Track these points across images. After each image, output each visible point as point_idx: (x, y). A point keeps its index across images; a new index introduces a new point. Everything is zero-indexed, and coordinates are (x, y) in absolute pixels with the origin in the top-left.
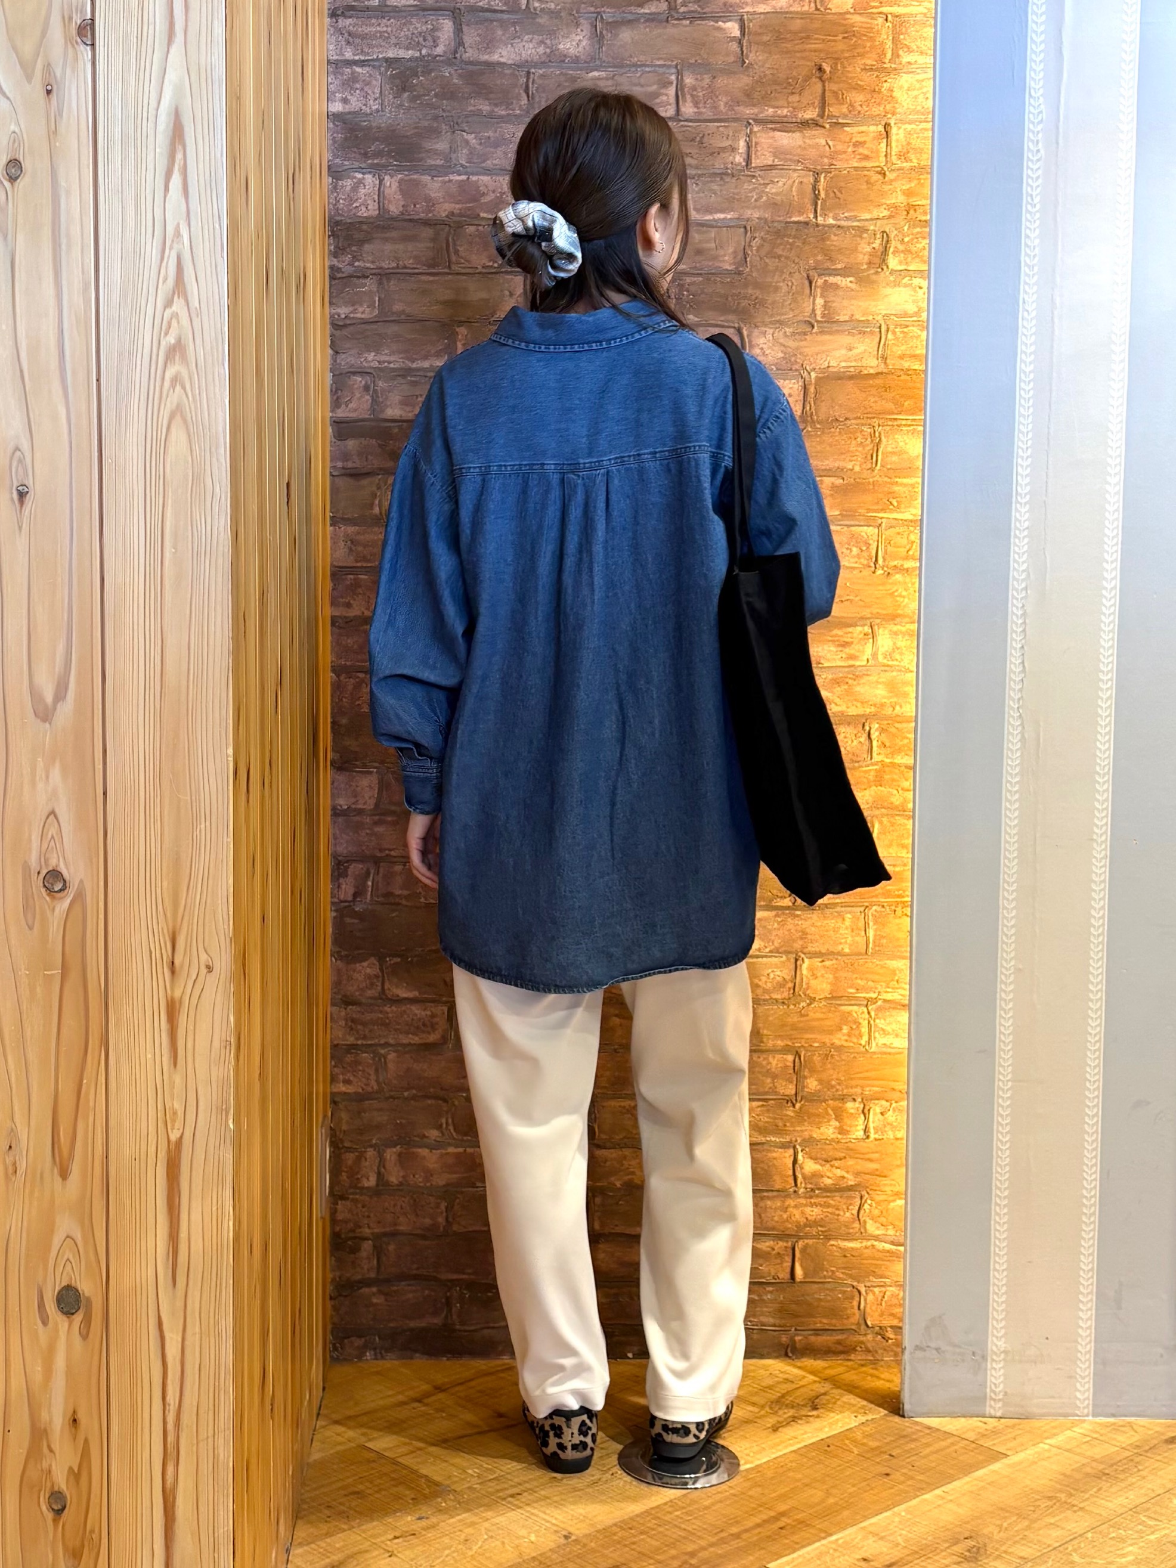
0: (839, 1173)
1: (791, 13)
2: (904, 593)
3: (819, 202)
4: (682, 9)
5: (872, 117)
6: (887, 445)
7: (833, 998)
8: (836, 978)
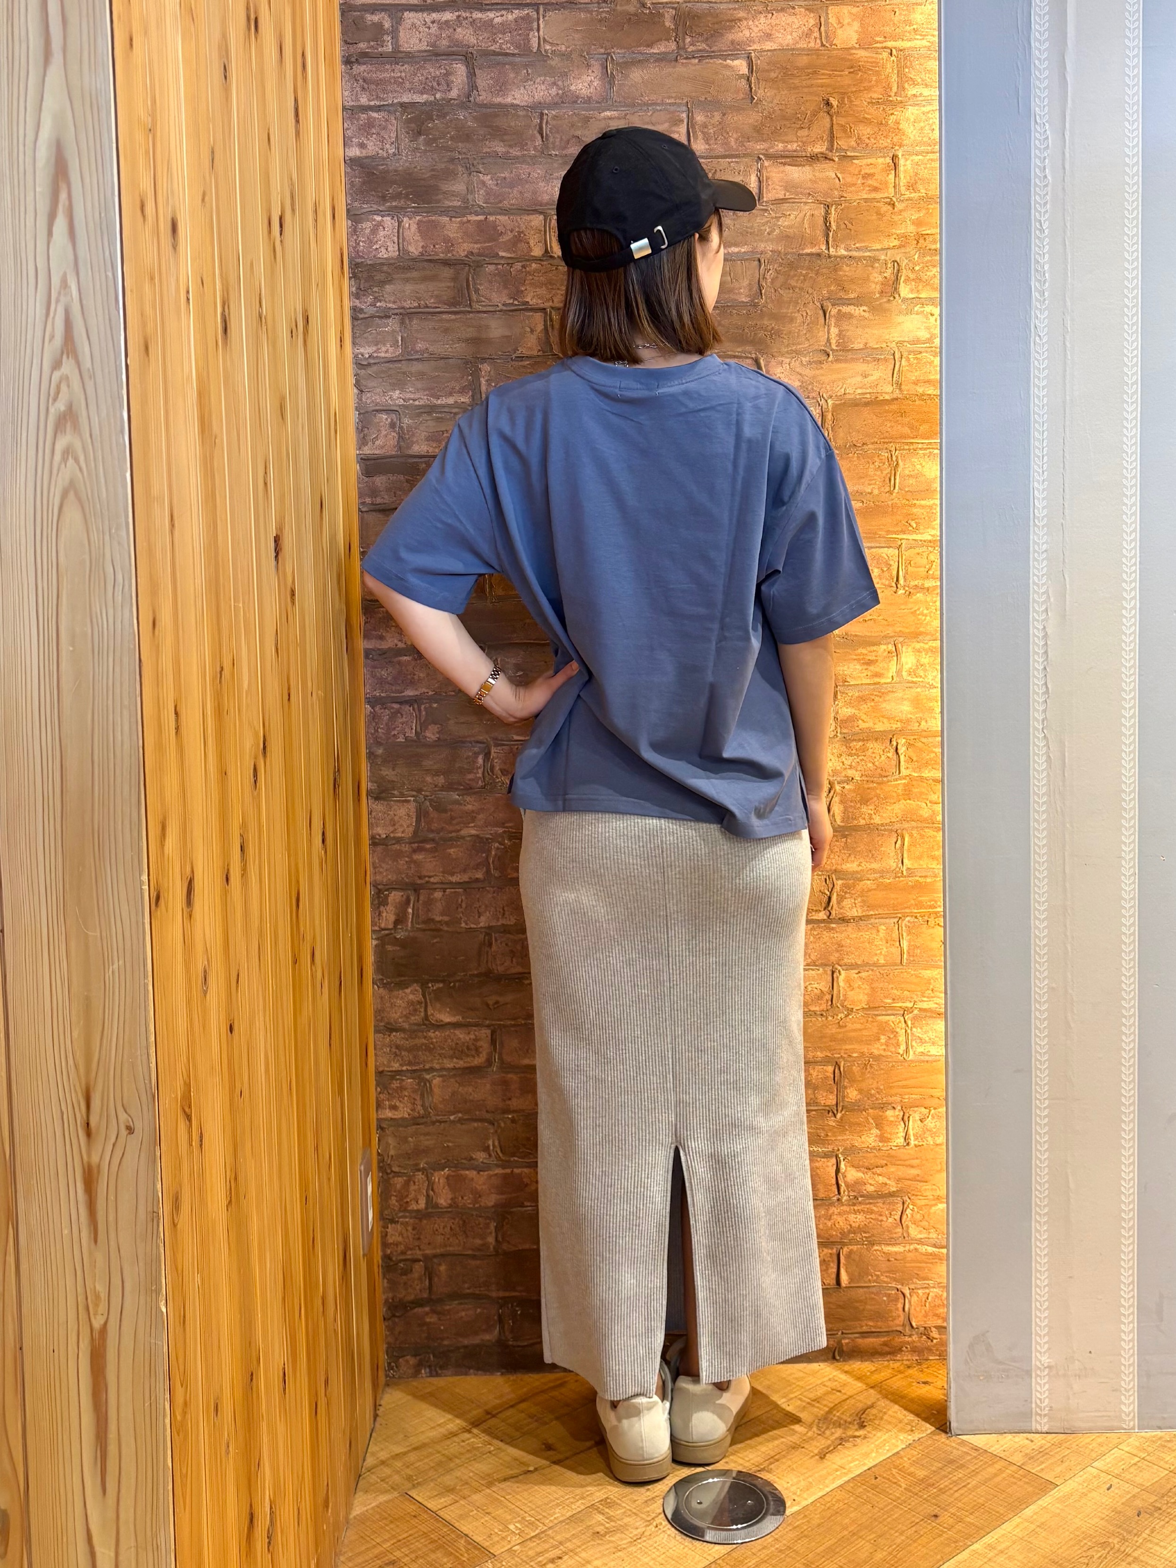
0: (881, 1179)
1: (798, 49)
2: (925, 612)
3: (831, 234)
4: (689, 50)
5: (880, 149)
6: (904, 468)
7: (870, 1008)
8: (873, 989)
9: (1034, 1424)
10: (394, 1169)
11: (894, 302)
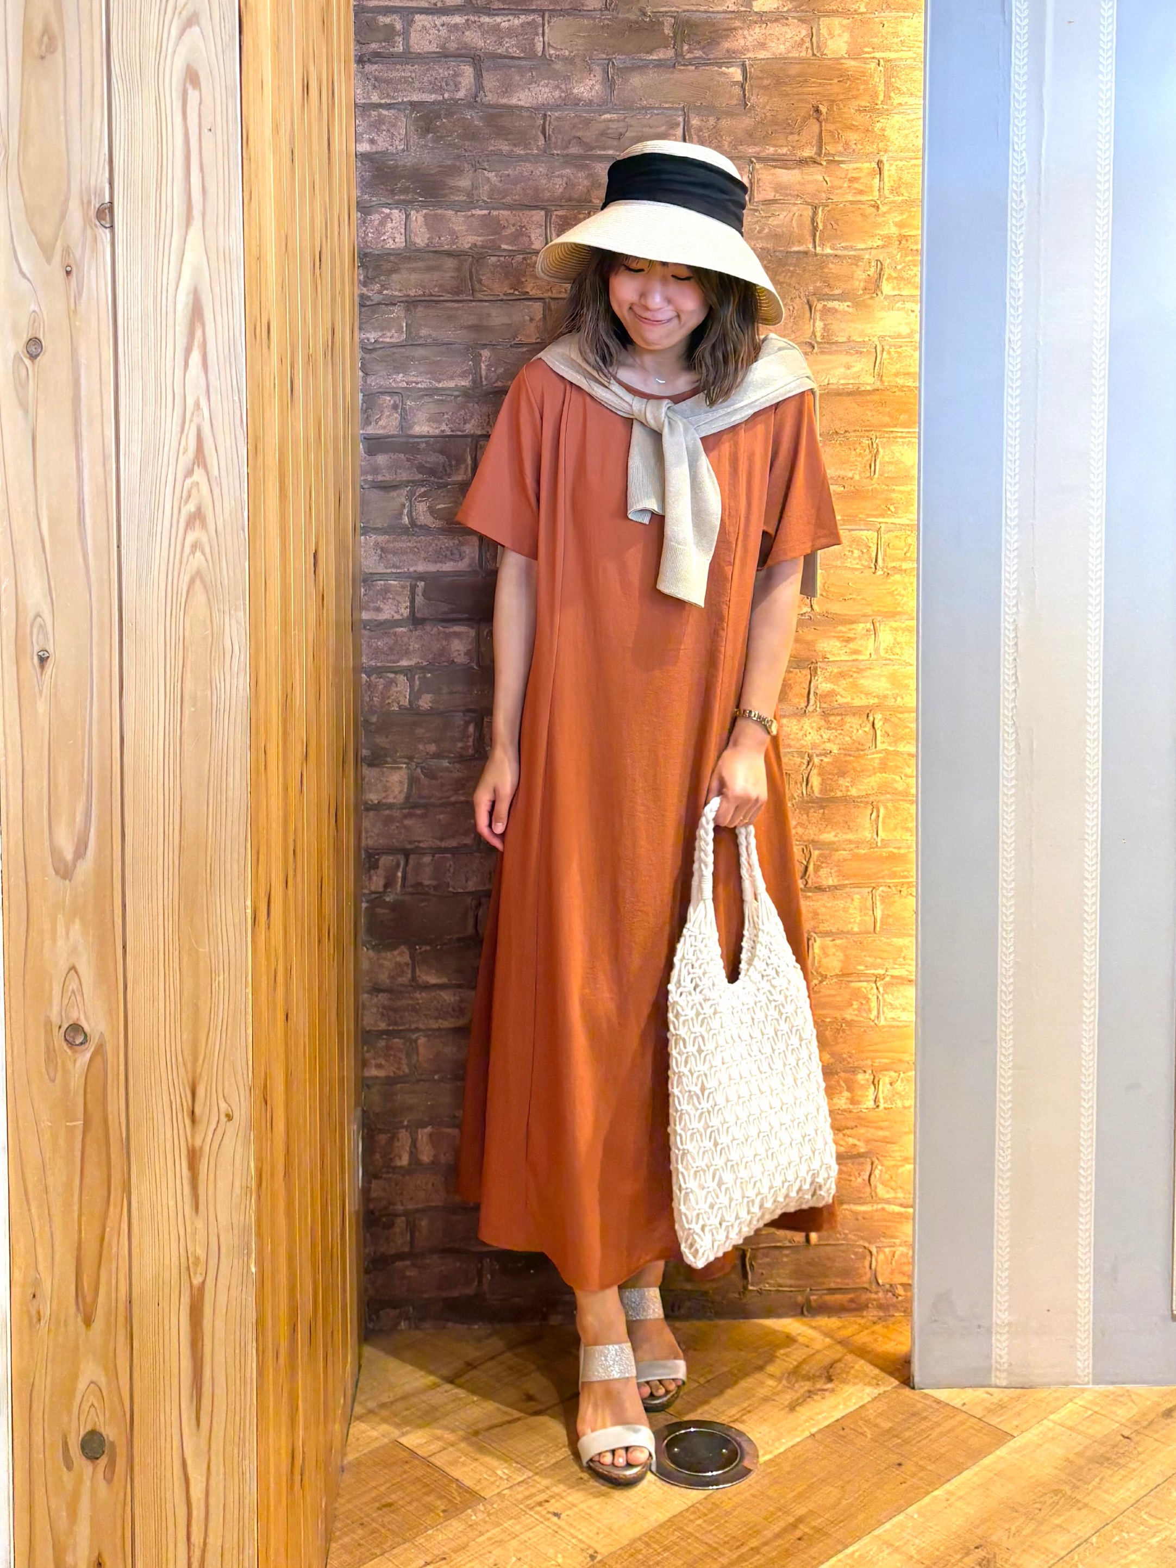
0: (851, 1141)
1: (789, 58)
2: (902, 592)
3: (818, 234)
4: (688, 56)
5: (866, 155)
6: (884, 455)
7: (843, 975)
8: (846, 956)
9: (993, 1379)
10: (379, 1127)
11: (877, 299)
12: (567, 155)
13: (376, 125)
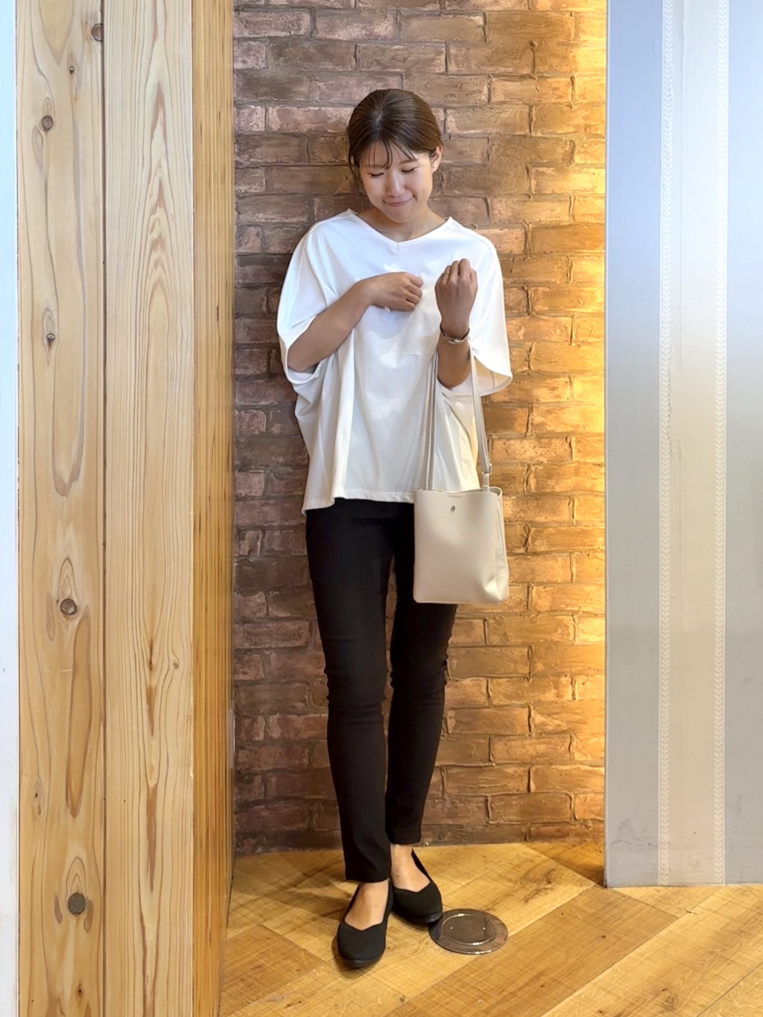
0: (557, 722)
1: (514, 10)
2: (589, 357)
3: (532, 123)
5: (563, 73)
6: (577, 268)
7: (552, 611)
8: (554, 599)
9: (659, 880)
10: (245, 714)
11: (571, 166)
12: (370, 72)
13: (247, 51)
